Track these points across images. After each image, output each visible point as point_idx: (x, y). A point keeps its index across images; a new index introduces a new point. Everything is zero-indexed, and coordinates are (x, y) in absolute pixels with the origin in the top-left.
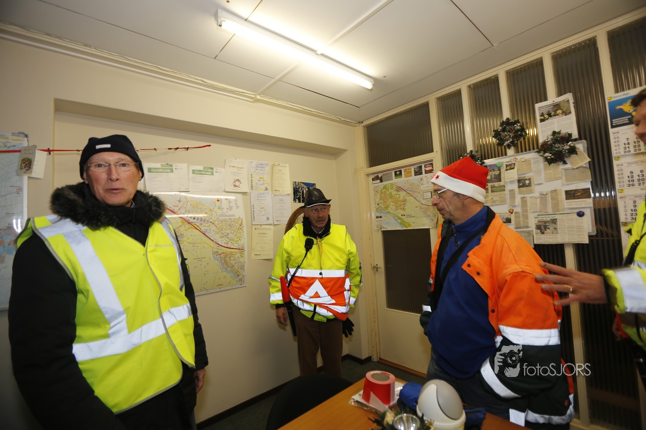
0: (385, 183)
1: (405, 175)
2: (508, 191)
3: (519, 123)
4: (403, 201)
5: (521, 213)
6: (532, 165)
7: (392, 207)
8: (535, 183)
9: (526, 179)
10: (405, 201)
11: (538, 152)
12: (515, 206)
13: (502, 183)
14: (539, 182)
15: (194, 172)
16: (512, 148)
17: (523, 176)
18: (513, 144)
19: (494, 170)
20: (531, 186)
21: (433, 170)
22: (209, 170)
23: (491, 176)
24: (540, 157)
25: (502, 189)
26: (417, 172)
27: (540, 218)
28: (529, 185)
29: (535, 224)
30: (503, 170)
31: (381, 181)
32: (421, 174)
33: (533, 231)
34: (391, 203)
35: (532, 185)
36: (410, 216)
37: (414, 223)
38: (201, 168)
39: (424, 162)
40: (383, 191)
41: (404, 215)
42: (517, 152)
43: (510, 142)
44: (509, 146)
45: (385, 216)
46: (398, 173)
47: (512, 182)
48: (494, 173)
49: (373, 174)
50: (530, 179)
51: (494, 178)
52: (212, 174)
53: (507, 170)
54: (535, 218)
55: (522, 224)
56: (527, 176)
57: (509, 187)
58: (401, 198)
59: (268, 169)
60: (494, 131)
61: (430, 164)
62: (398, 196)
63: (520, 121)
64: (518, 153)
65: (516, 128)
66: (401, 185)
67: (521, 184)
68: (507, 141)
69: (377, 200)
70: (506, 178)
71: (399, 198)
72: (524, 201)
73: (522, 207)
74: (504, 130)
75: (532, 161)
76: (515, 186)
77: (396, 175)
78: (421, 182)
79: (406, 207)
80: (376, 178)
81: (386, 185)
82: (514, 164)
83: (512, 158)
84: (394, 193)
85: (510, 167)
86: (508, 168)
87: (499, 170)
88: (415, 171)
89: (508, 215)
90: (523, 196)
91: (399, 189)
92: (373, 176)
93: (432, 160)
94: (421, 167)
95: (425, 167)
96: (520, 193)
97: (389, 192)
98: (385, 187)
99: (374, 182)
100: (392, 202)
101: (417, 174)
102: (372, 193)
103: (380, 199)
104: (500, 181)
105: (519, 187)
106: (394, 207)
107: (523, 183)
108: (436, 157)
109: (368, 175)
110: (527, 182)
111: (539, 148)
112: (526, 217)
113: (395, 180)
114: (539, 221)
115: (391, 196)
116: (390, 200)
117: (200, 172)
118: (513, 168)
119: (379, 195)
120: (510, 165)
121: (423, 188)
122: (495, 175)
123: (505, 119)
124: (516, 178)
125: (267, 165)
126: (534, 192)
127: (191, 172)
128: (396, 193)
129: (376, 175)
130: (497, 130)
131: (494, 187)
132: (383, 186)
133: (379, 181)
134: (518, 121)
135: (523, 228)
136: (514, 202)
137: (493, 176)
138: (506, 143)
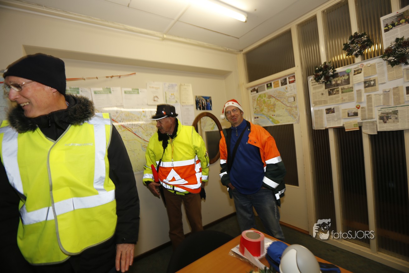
0: (260, 93)
1: (274, 86)
2: (356, 92)
3: (366, 35)
4: (273, 105)
5: (366, 108)
6: (377, 69)
7: (265, 110)
8: (379, 83)
9: (371, 81)
10: (274, 105)
11: (382, 57)
12: (361, 103)
13: (350, 85)
14: (383, 82)
15: (125, 92)
16: (360, 57)
17: (368, 78)
18: (361, 53)
19: (344, 76)
20: (375, 86)
21: (295, 80)
22: (136, 91)
23: (341, 81)
24: (383, 61)
25: (351, 90)
26: (283, 83)
27: (383, 111)
28: (374, 85)
29: (379, 115)
30: (351, 75)
31: (257, 92)
32: (286, 84)
33: (376, 121)
34: (265, 108)
35: (377, 84)
36: (279, 116)
37: (281, 120)
38: (130, 89)
39: (288, 75)
40: (259, 99)
41: (274, 115)
42: (363, 59)
43: (358, 52)
44: (357, 55)
45: (261, 117)
46: (269, 85)
47: (359, 84)
48: (344, 78)
49: (251, 87)
50: (374, 80)
51: (344, 82)
52: (138, 93)
53: (355, 74)
54: (379, 111)
55: (367, 116)
56: (372, 78)
57: (356, 88)
58: (272, 103)
59: (176, 88)
60: (344, 44)
61: (293, 76)
62: (269, 102)
63: (366, 33)
64: (365, 60)
65: (363, 40)
66: (272, 94)
67: (367, 85)
68: (356, 51)
69: (255, 105)
70: (354, 81)
71: (270, 103)
72: (369, 98)
73: (367, 103)
74: (352, 42)
75: (377, 65)
76: (362, 87)
77: (267, 86)
78: (286, 90)
79: (275, 109)
80: (254, 90)
81: (261, 95)
82: (361, 69)
83: (359, 65)
84: (266, 100)
85: (357, 72)
86: (356, 73)
87: (348, 75)
88: (281, 82)
89: (355, 110)
90: (368, 94)
91: (270, 97)
92: (251, 89)
93: (294, 73)
94: (286, 79)
95: (289, 79)
96: (366, 92)
97: (263, 99)
98: (260, 96)
99: (252, 93)
100: (265, 106)
101: (283, 84)
102: (251, 101)
103: (257, 105)
104: (349, 83)
105: (365, 87)
106: (267, 110)
107: (368, 84)
108: (297, 70)
109: (248, 89)
110: (372, 83)
111: (383, 54)
112: (371, 110)
113: (267, 91)
114: (382, 113)
115: (265, 102)
116: (264, 105)
117: (130, 93)
118: (361, 73)
119: (256, 102)
120: (357, 70)
121: (287, 94)
122: (344, 79)
123: (353, 34)
124: (363, 79)
125: (176, 85)
126: (378, 91)
127: (123, 92)
128: (268, 99)
129: (253, 88)
130: (347, 43)
131: (344, 89)
132: (258, 96)
133: (255, 92)
134: (365, 34)
135: (368, 119)
136: (361, 99)
137: (343, 81)
138: (354, 53)
